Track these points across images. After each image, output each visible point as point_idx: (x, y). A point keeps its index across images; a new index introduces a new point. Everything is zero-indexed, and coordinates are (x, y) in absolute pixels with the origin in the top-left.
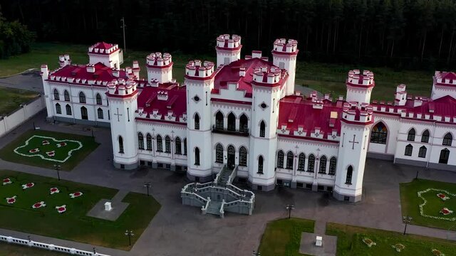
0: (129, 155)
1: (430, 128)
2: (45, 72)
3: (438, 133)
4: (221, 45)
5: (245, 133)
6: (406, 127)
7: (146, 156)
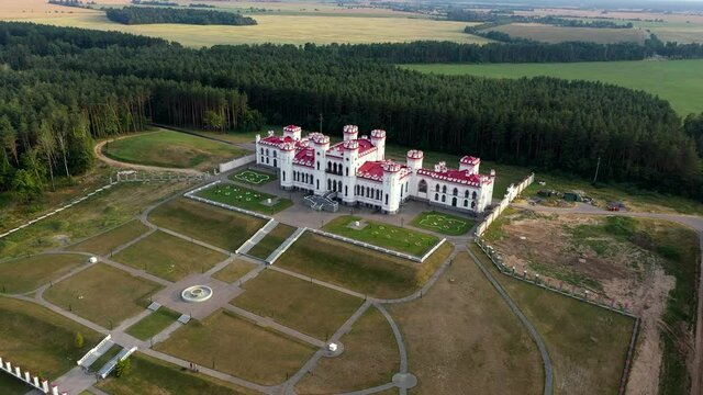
0: (288, 182)
1: (447, 184)
2: (258, 138)
3: (450, 187)
4: (345, 130)
5: (341, 174)
6: (435, 183)
7: (297, 184)
